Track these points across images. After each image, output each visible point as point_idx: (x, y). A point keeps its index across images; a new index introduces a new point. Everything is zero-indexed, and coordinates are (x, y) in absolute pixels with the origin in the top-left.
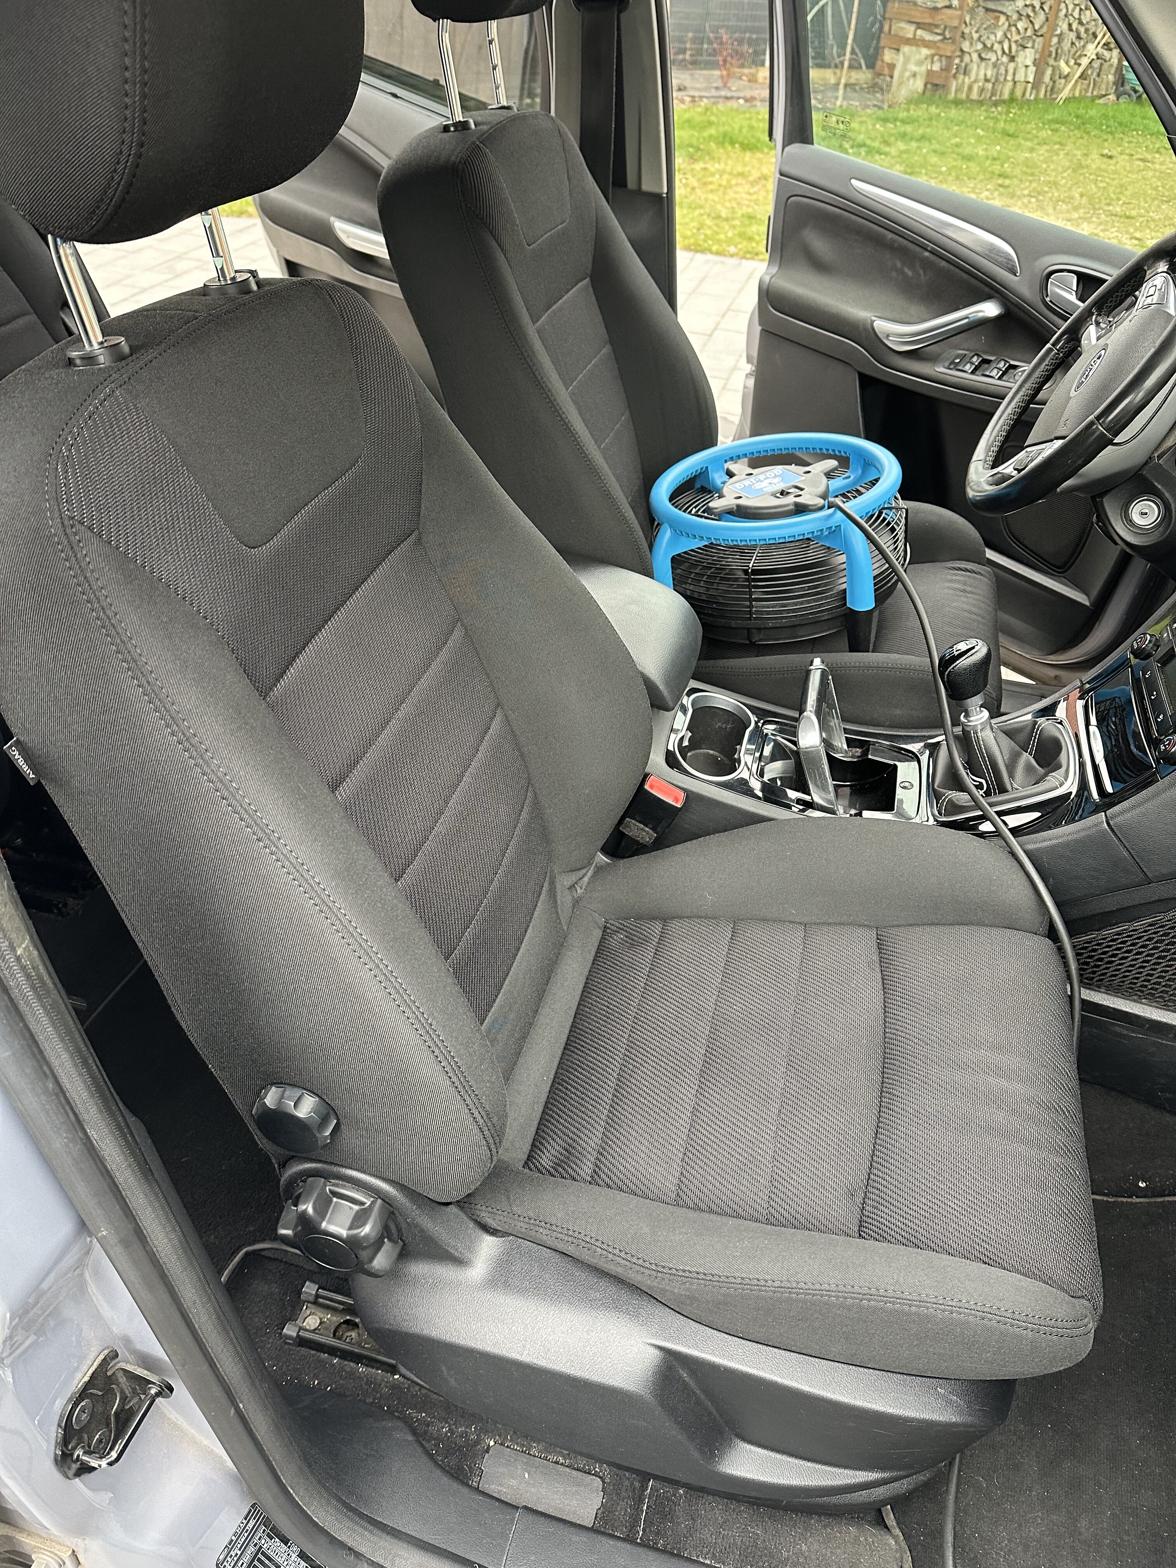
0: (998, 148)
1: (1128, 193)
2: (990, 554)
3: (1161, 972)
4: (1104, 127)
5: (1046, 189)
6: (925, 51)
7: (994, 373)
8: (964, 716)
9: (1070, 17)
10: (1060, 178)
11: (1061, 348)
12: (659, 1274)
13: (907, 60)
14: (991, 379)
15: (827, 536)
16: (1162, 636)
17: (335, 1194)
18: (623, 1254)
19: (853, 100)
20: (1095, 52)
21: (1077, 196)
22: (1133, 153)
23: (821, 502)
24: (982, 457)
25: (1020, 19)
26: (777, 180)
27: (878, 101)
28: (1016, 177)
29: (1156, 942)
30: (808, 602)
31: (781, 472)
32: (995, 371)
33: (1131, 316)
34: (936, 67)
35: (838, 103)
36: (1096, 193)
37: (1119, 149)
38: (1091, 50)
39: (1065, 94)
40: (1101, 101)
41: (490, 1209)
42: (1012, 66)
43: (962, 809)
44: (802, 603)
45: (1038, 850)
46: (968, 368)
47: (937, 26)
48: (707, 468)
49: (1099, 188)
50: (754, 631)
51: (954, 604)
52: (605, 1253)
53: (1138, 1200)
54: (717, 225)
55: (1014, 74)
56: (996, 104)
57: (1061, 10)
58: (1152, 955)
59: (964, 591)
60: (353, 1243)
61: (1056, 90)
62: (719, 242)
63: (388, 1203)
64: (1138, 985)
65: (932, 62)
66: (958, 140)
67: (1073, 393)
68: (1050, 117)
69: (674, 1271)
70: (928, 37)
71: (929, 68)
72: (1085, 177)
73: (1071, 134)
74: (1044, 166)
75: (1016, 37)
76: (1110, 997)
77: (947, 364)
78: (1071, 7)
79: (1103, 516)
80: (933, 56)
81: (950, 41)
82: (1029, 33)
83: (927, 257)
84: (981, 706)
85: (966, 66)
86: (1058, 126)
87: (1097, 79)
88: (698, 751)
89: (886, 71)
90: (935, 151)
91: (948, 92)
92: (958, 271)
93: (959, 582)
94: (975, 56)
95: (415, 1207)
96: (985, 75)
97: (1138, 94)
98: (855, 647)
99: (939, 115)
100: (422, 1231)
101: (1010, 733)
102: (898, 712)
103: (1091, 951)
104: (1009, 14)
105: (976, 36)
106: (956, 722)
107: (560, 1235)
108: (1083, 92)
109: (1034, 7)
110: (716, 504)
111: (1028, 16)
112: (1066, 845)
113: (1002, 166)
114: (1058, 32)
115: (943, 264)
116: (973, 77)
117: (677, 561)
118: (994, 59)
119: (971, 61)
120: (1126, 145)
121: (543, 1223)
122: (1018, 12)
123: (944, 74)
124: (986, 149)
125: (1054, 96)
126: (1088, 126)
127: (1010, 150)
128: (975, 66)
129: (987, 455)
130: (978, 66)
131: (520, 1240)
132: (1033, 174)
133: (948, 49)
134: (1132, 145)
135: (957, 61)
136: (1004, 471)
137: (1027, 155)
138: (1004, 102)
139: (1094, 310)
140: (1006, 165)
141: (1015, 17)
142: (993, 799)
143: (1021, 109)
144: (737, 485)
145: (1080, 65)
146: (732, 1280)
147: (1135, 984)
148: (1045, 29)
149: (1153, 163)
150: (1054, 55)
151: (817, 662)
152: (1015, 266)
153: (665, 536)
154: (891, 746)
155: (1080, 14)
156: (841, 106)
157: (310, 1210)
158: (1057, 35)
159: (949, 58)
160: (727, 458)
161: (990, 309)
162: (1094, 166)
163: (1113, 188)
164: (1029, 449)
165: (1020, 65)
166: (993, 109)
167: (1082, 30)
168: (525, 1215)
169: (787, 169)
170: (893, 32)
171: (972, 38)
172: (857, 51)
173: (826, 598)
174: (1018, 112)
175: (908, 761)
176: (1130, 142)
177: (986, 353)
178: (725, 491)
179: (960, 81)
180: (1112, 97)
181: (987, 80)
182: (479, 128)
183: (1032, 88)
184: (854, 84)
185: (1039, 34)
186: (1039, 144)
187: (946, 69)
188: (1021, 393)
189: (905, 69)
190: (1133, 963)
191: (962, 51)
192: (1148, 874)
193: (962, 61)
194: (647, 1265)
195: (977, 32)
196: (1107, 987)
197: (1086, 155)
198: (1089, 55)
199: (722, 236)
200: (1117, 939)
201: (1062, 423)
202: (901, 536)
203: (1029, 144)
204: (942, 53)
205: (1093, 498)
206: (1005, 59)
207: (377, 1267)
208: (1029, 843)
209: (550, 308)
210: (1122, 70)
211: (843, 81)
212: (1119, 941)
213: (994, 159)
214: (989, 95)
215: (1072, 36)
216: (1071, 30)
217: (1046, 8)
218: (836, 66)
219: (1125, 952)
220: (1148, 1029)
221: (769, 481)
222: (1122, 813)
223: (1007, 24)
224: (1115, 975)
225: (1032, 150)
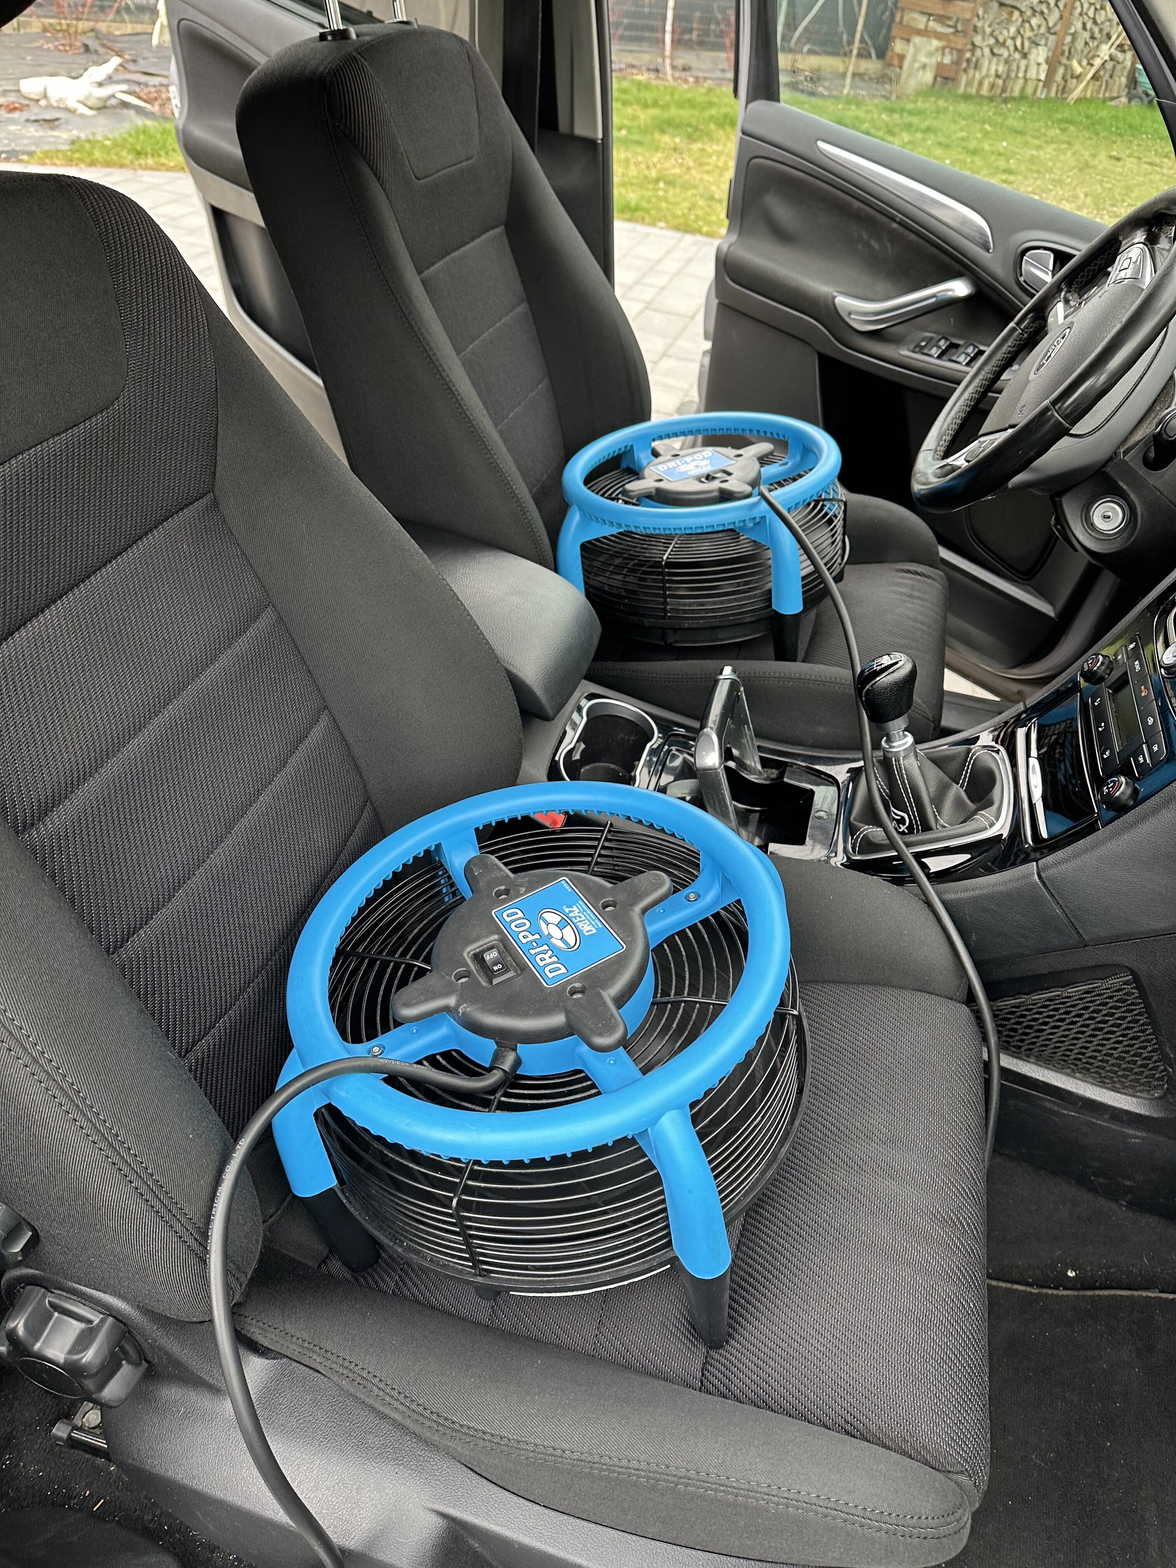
0: (1005, 144)
1: (1133, 195)
2: (945, 554)
3: (1098, 1045)
4: (1114, 129)
5: (1051, 187)
6: (936, 43)
7: (961, 358)
8: (886, 741)
9: (1085, 16)
10: (1065, 177)
11: (1026, 327)
12: (440, 1428)
13: (917, 50)
14: (958, 364)
15: (752, 528)
16: (1116, 657)
17: (55, 1307)
18: (401, 1398)
19: (860, 89)
20: (1108, 53)
21: (1082, 195)
22: (1142, 156)
23: (749, 489)
24: (932, 446)
25: (1034, 15)
26: (739, 139)
27: (886, 91)
28: (1020, 173)
29: (1092, 1012)
30: (729, 601)
31: (710, 454)
32: (963, 356)
33: (1102, 292)
34: (947, 60)
35: (846, 91)
36: (1101, 194)
37: (1128, 152)
38: (1105, 51)
39: (1075, 95)
40: (1113, 103)
41: (260, 1324)
42: (1023, 63)
43: (878, 848)
44: (722, 602)
45: (959, 901)
46: (935, 352)
47: (949, 18)
48: (632, 446)
49: (1104, 189)
50: (669, 632)
51: (899, 610)
52: (381, 1393)
53: (1065, 1293)
54: (709, 206)
55: (1026, 71)
56: (1005, 101)
57: (1076, 8)
58: (1088, 1026)
59: (911, 596)
60: (74, 1370)
61: (1067, 89)
62: (709, 223)
63: (121, 1322)
64: (1072, 1057)
65: (943, 54)
66: (964, 134)
67: (1032, 376)
68: (1059, 116)
69: (457, 1427)
70: (940, 29)
71: (939, 59)
72: (1091, 178)
73: (1080, 134)
74: (1050, 164)
75: (1028, 34)
76: (1040, 1068)
77: (912, 347)
78: (1086, 6)
79: (1062, 519)
80: (944, 48)
81: (961, 34)
82: (1043, 30)
83: (895, 230)
84: (906, 730)
85: (977, 61)
86: (1066, 125)
87: (1109, 80)
88: (597, 764)
89: (896, 61)
90: (940, 144)
91: (958, 87)
92: (926, 244)
93: (906, 585)
94: (987, 51)
95: (155, 1327)
96: (997, 71)
97: (1150, 98)
98: (785, 653)
99: (947, 109)
100: (166, 1353)
101: (938, 762)
102: (822, 730)
103: (1019, 1017)
104: (1023, 9)
105: (988, 30)
106: (876, 746)
107: (334, 1366)
108: (1095, 94)
109: (1048, 4)
110: (635, 486)
111: (1042, 13)
112: (991, 897)
113: (1008, 161)
114: (1072, 31)
115: (913, 237)
116: (984, 72)
117: (588, 549)
118: (1006, 54)
119: (983, 55)
120: (1135, 148)
121: (317, 1348)
122: (1032, 8)
123: (954, 67)
124: (992, 145)
125: (1065, 96)
126: (1097, 127)
127: (1017, 147)
128: (986, 63)
129: (939, 445)
130: (990, 62)
131: (294, 1364)
132: (1038, 172)
133: (959, 43)
134: (1142, 148)
135: (968, 55)
136: (954, 463)
137: (1034, 153)
138: (1014, 99)
139: (1063, 286)
140: (1011, 161)
141: (1029, 13)
142: (912, 838)
143: (1031, 106)
144: (660, 467)
145: (1092, 65)
146: (522, 1445)
147: (1068, 1056)
148: (1058, 28)
149: (1161, 167)
150: (1067, 54)
151: (727, 671)
152: (987, 242)
153: (574, 519)
154: (807, 767)
155: (1095, 14)
156: (848, 95)
157: (21, 1331)
158: (1071, 34)
159: (960, 52)
160: (655, 437)
161: (960, 288)
162: (1101, 167)
163: (1119, 190)
164: (982, 439)
165: (1032, 63)
166: (1003, 106)
167: (1096, 30)
168: (299, 1336)
169: (750, 128)
170: (904, 22)
171: (984, 32)
172: (866, 37)
173: (749, 598)
174: (1028, 110)
175: (826, 785)
176: (1139, 145)
177: (954, 336)
178: (646, 472)
179: (970, 75)
180: (1124, 100)
181: (998, 76)
182: (361, 38)
183: (1044, 86)
184: (864, 74)
185: (1053, 31)
186: (1047, 142)
187: (957, 63)
188: (980, 377)
189: (914, 60)
190: (1067, 1033)
191: (973, 45)
192: (1085, 936)
193: (973, 55)
194: (427, 1413)
195: (990, 26)
196: (1036, 1057)
197: (1094, 156)
198: (1102, 55)
199: (714, 218)
200: (1049, 1005)
201: (1018, 410)
202: (840, 530)
203: (1037, 142)
204: (953, 45)
205: (1052, 497)
206: (1017, 56)
207: (108, 1397)
208: (949, 892)
209: (448, 253)
210: (1134, 73)
211: (851, 69)
212: (1051, 1007)
213: (1000, 154)
214: (999, 91)
215: (1086, 35)
216: (1084, 28)
217: (1061, 5)
218: (845, 54)
219: (1058, 1021)
220: (1080, 1108)
221: (695, 463)
222: (1055, 864)
223: (1020, 20)
224: (1046, 1046)
225: (1039, 148)
